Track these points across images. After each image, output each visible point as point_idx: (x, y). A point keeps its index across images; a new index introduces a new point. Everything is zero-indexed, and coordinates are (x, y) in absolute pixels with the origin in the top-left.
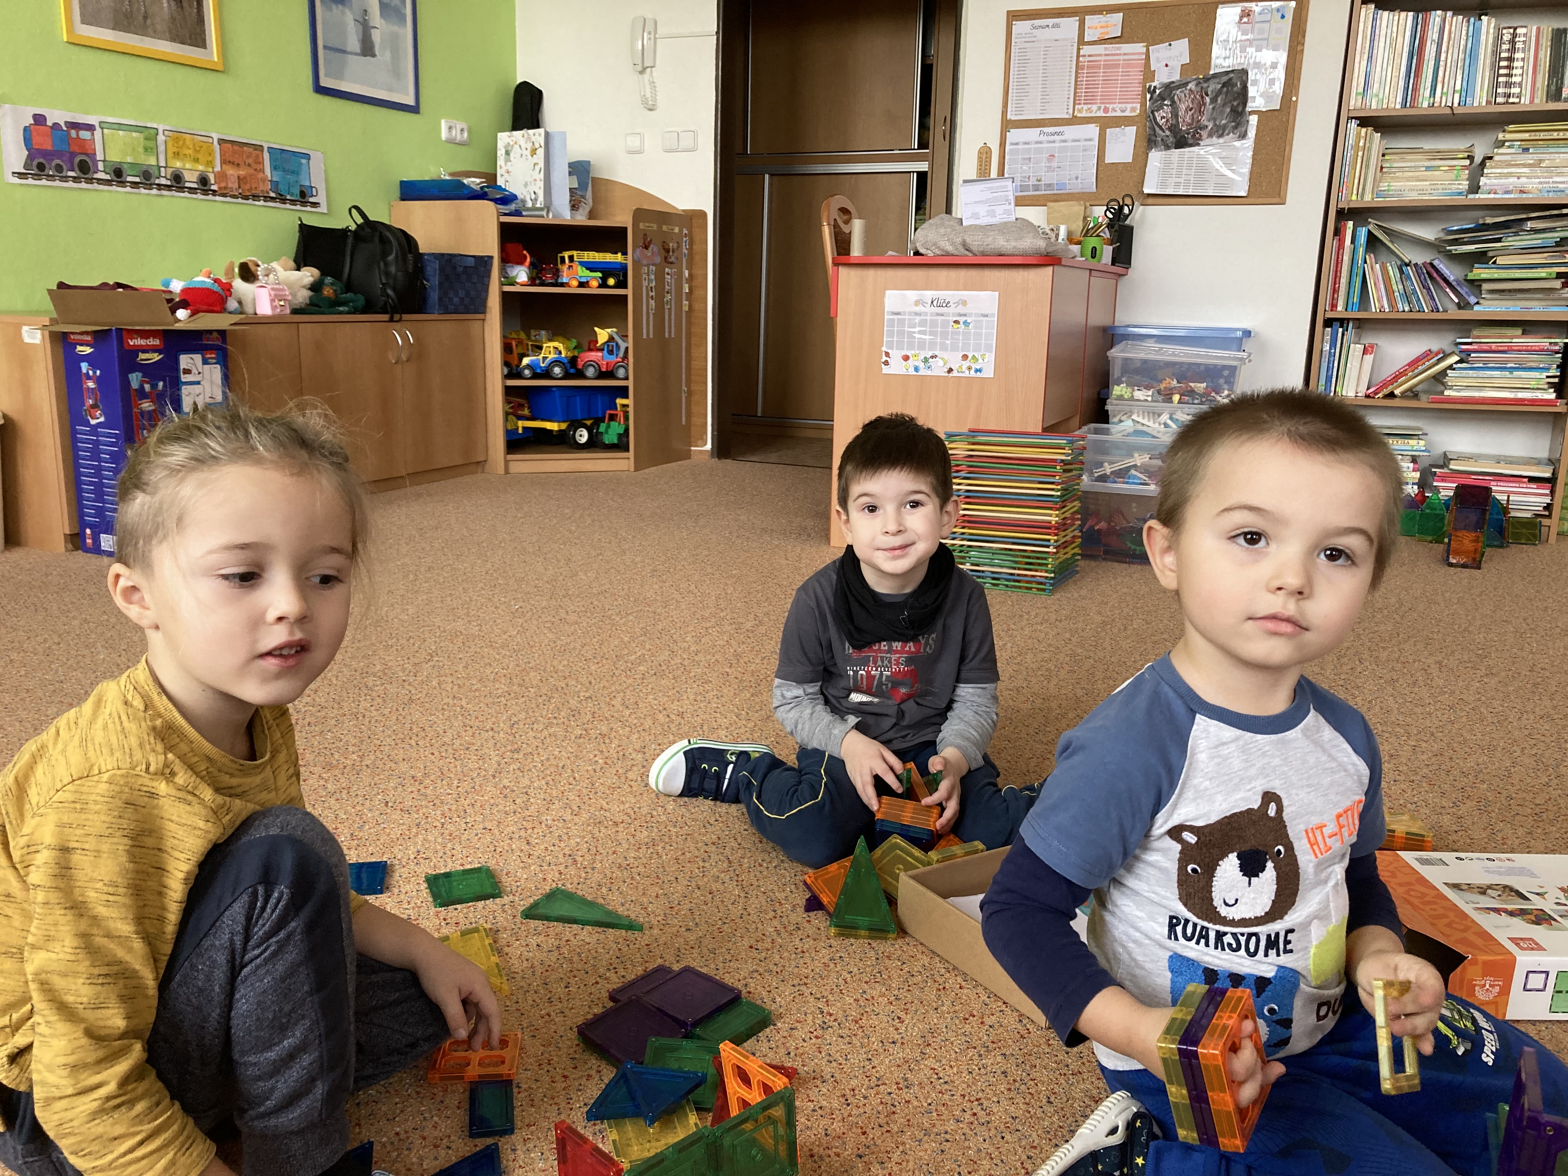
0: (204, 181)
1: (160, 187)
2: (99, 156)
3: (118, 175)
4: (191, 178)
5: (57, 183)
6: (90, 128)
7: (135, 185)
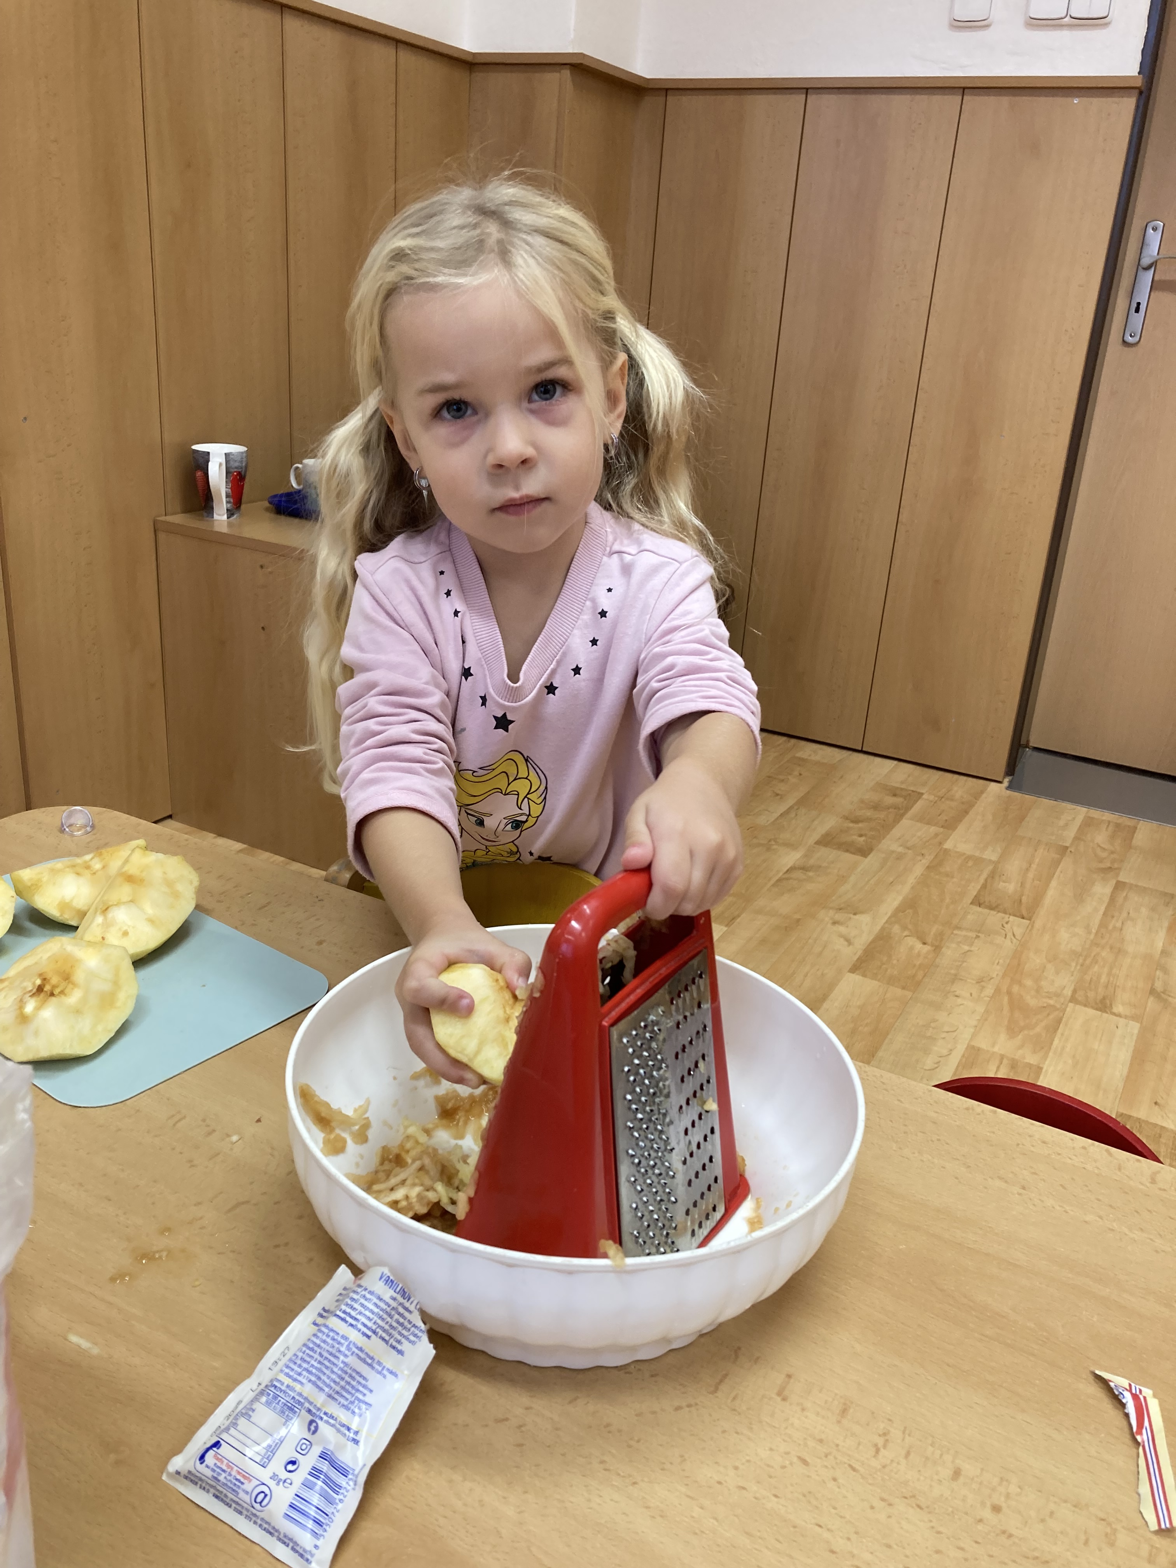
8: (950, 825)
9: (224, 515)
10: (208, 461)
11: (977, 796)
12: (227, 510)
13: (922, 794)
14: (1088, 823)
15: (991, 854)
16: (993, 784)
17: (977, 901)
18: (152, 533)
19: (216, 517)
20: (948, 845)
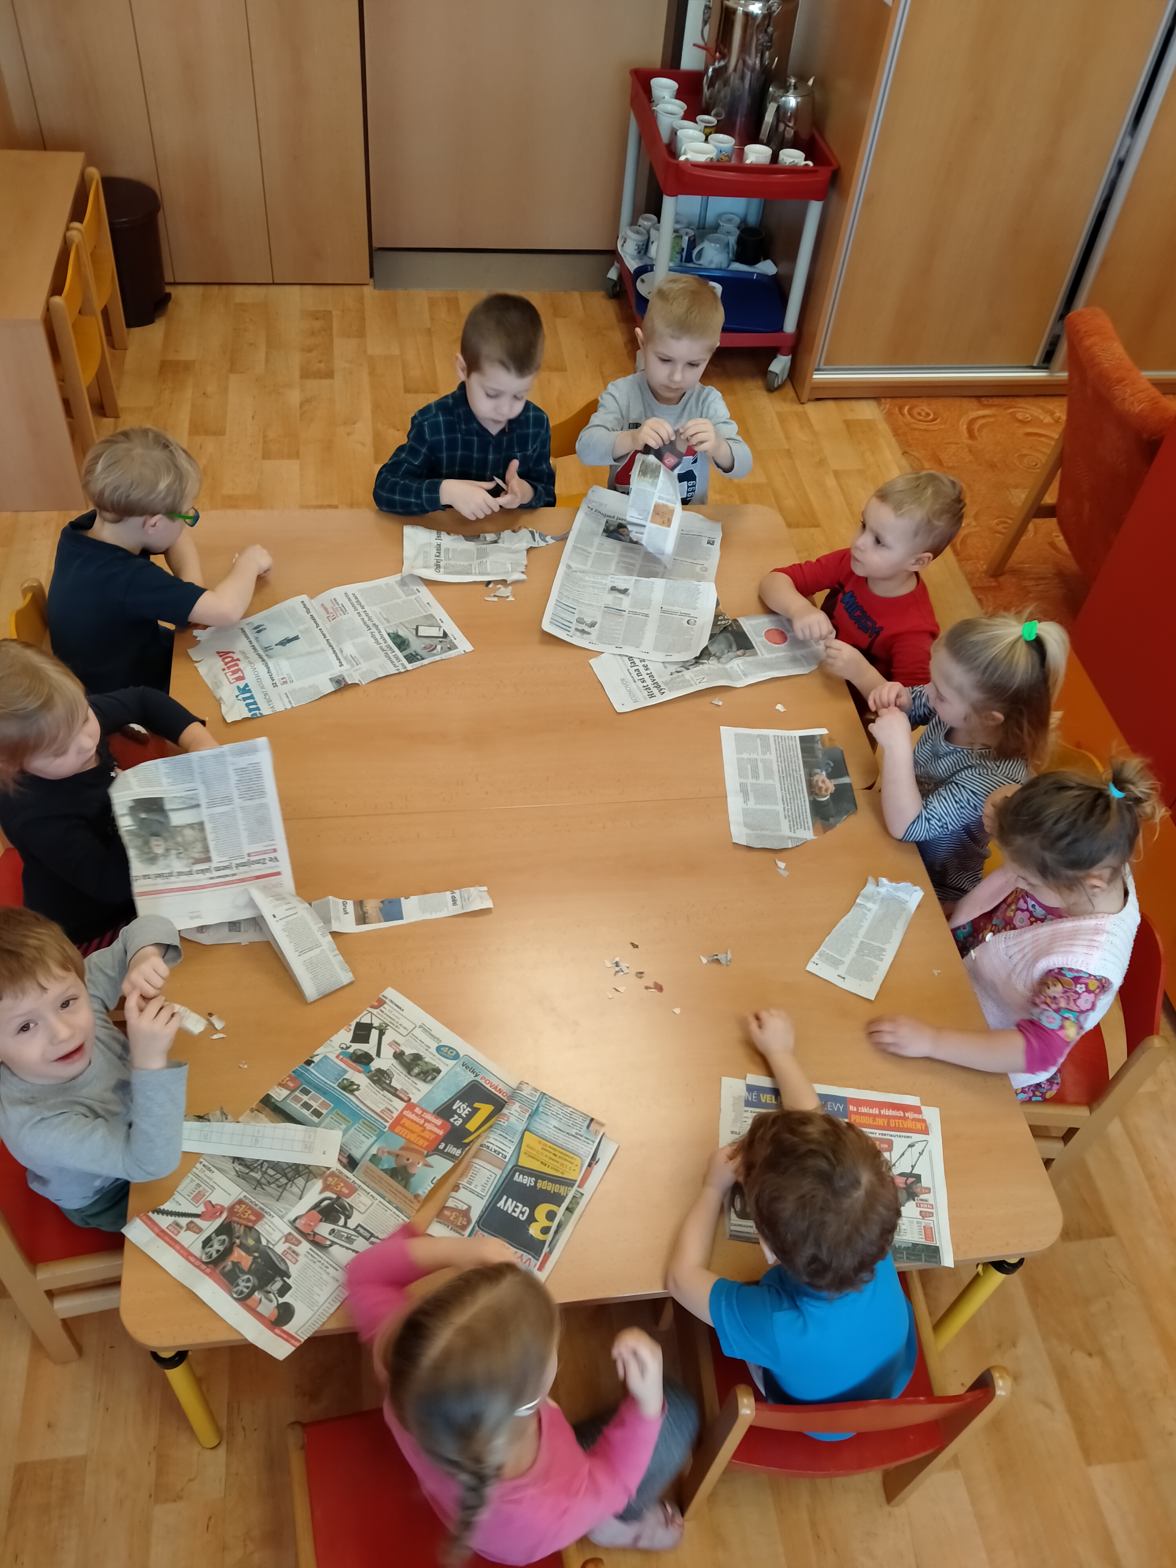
8: (361, 334)
11: (361, 300)
13: (330, 312)
14: (432, 303)
15: (395, 351)
16: (365, 287)
17: (407, 391)
20: (370, 352)
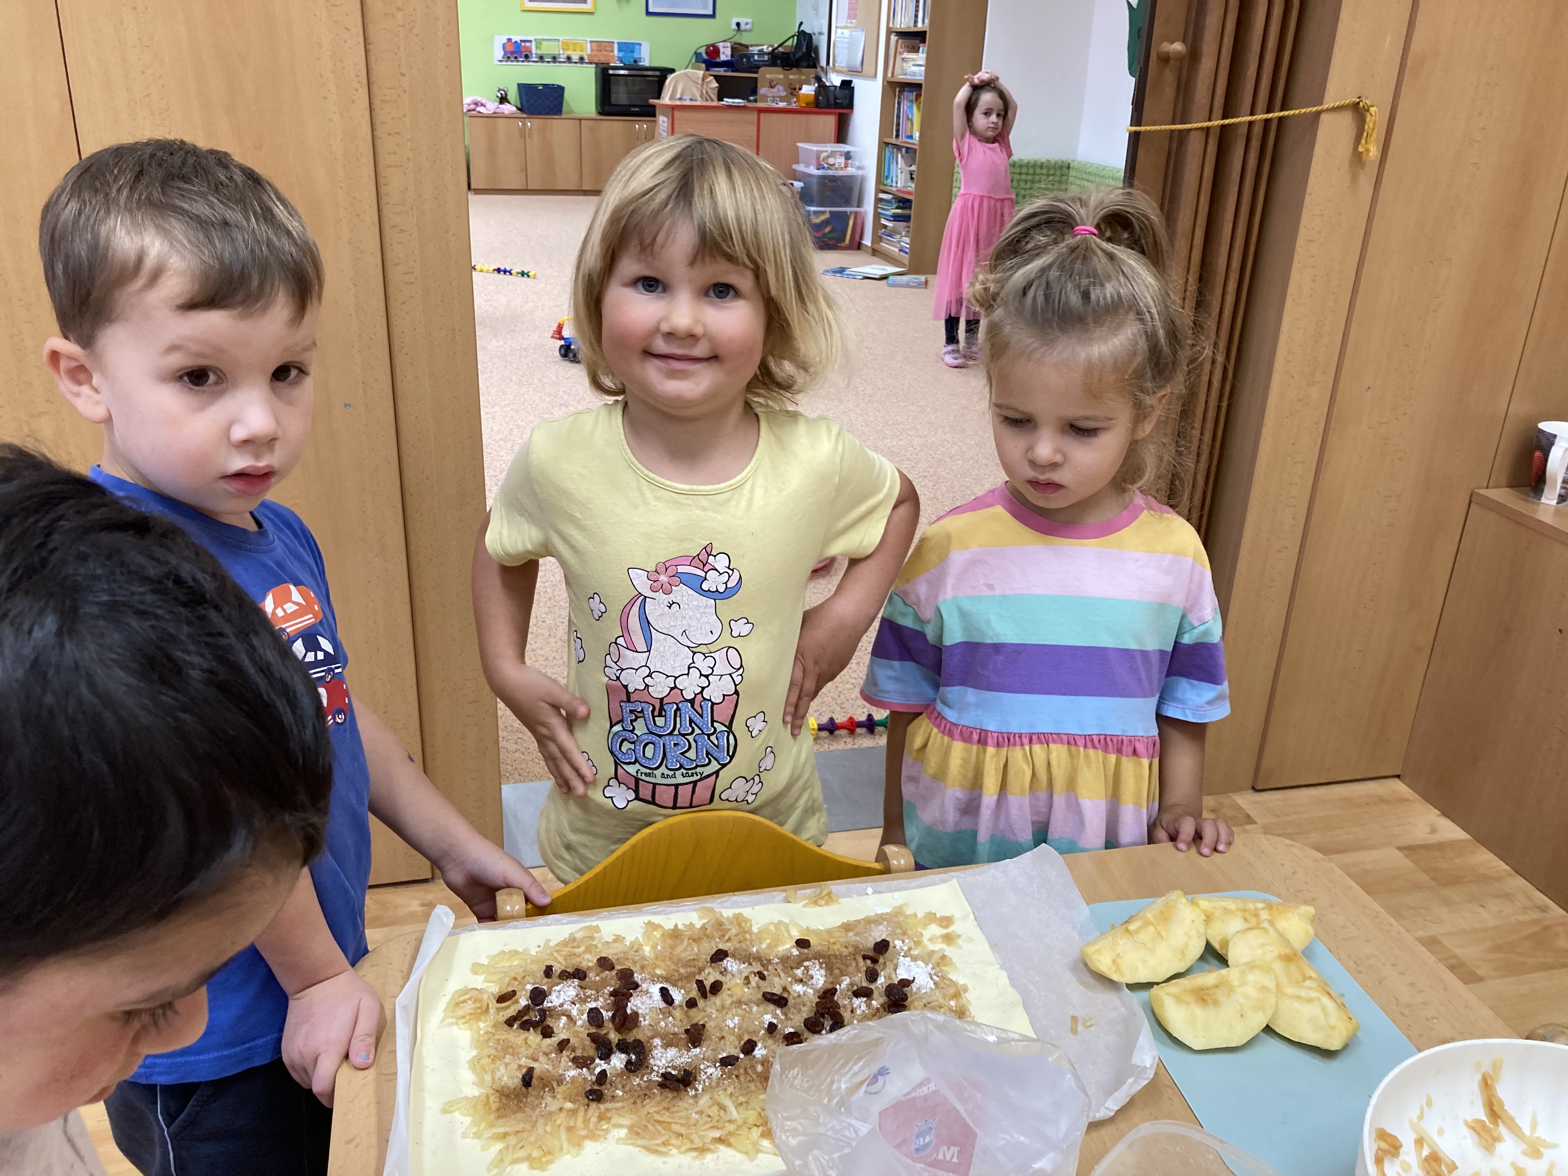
0: (582, 59)
1: (560, 62)
2: (534, 52)
3: (541, 58)
4: (575, 58)
5: (515, 63)
6: (530, 41)
7: (548, 62)
9: (1552, 500)
10: (1552, 444)
12: (1560, 496)
18: (1467, 502)
19: (1543, 500)
